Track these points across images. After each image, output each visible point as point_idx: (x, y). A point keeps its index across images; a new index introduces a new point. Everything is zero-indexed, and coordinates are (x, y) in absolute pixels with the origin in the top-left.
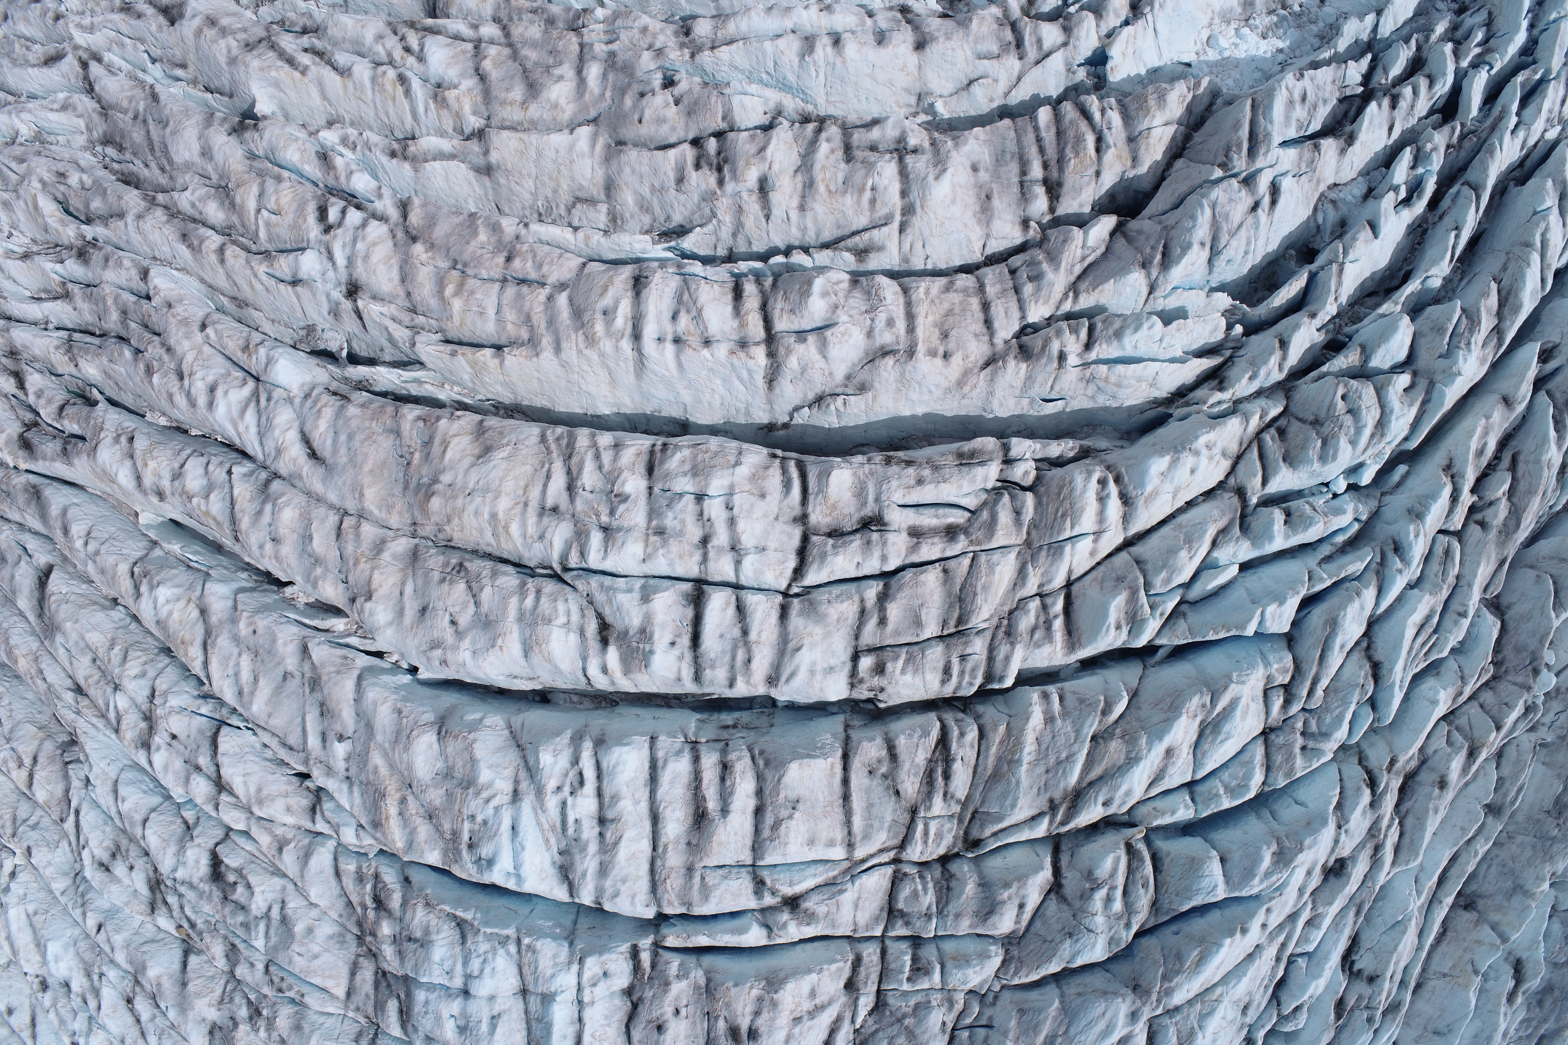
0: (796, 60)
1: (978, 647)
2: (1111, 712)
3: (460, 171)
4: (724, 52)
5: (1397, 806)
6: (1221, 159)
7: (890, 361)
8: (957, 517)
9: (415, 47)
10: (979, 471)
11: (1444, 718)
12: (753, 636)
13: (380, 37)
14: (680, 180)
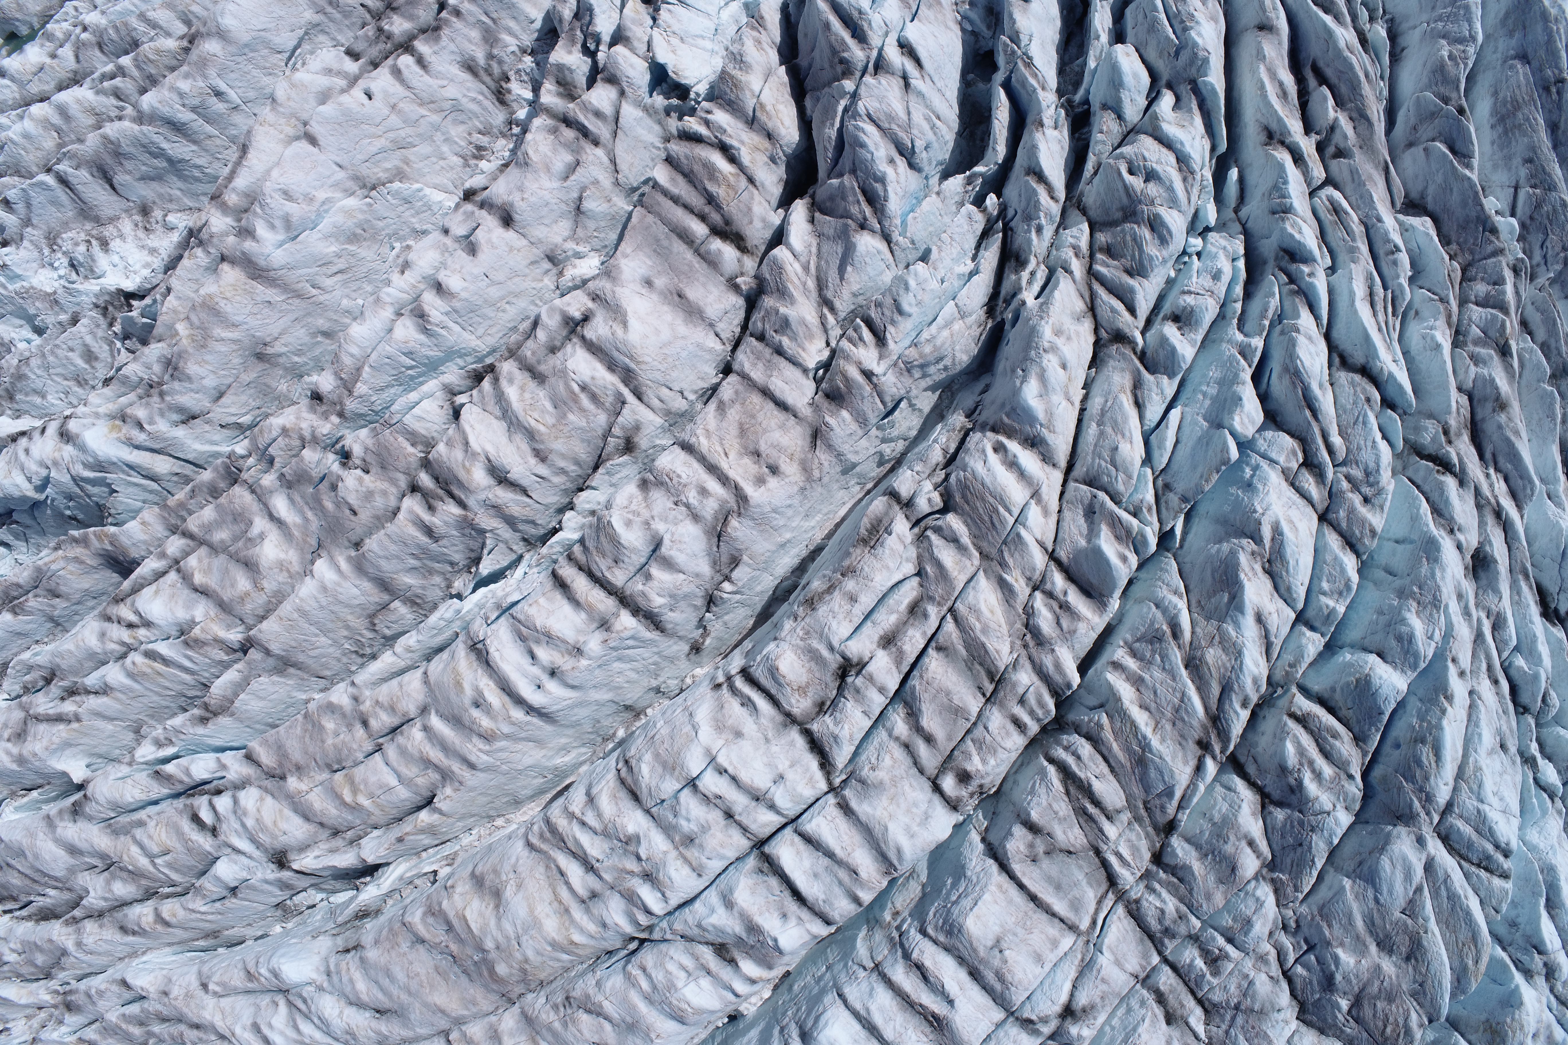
0: (422, 337)
1: (1025, 678)
2: (1181, 632)
3: (264, 683)
4: (361, 388)
5: (1481, 457)
6: (839, 69)
7: (734, 522)
8: (909, 592)
9: (133, 618)
10: (891, 541)
11: (1455, 344)
12: (839, 852)
13: (103, 635)
14: (429, 531)
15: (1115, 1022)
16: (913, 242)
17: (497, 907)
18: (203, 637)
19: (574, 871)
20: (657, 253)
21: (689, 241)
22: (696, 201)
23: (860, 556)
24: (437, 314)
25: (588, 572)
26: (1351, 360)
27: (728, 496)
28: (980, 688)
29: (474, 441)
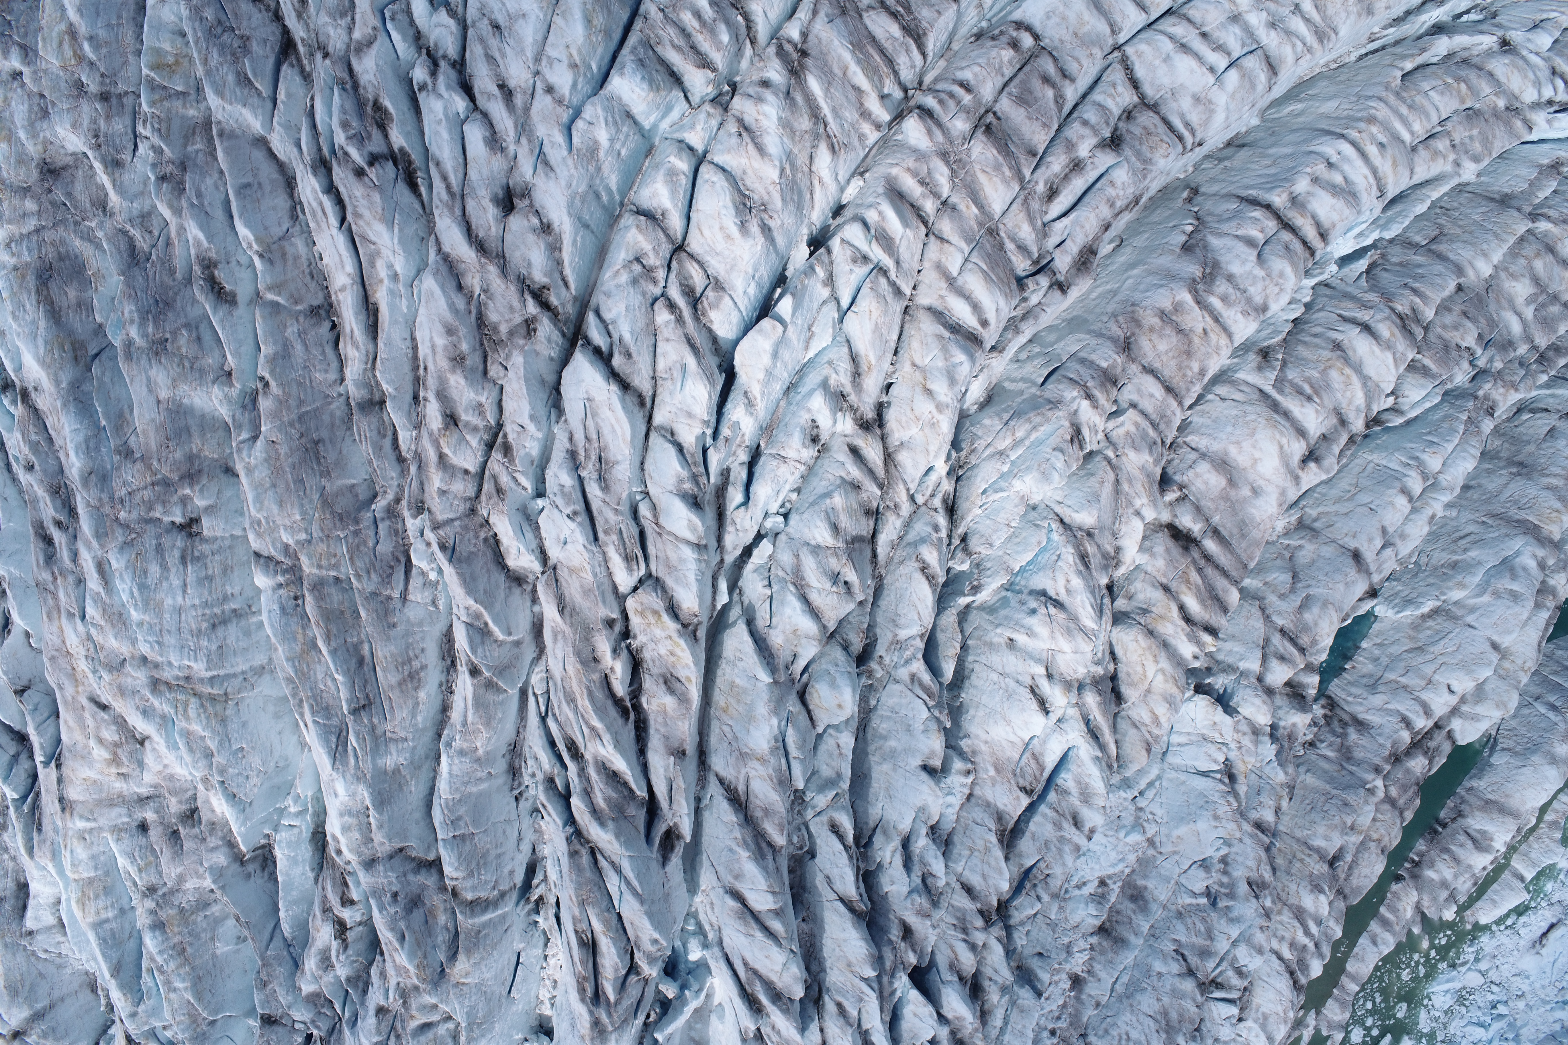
19: (1309, 9)
20: (1243, 521)
21: (1216, 533)
22: (1210, 571)
23: (1096, 238)
24: (1413, 473)
25: (1304, 243)
26: (635, 400)
27: (1204, 295)
28: (999, 119)
29: (1389, 357)
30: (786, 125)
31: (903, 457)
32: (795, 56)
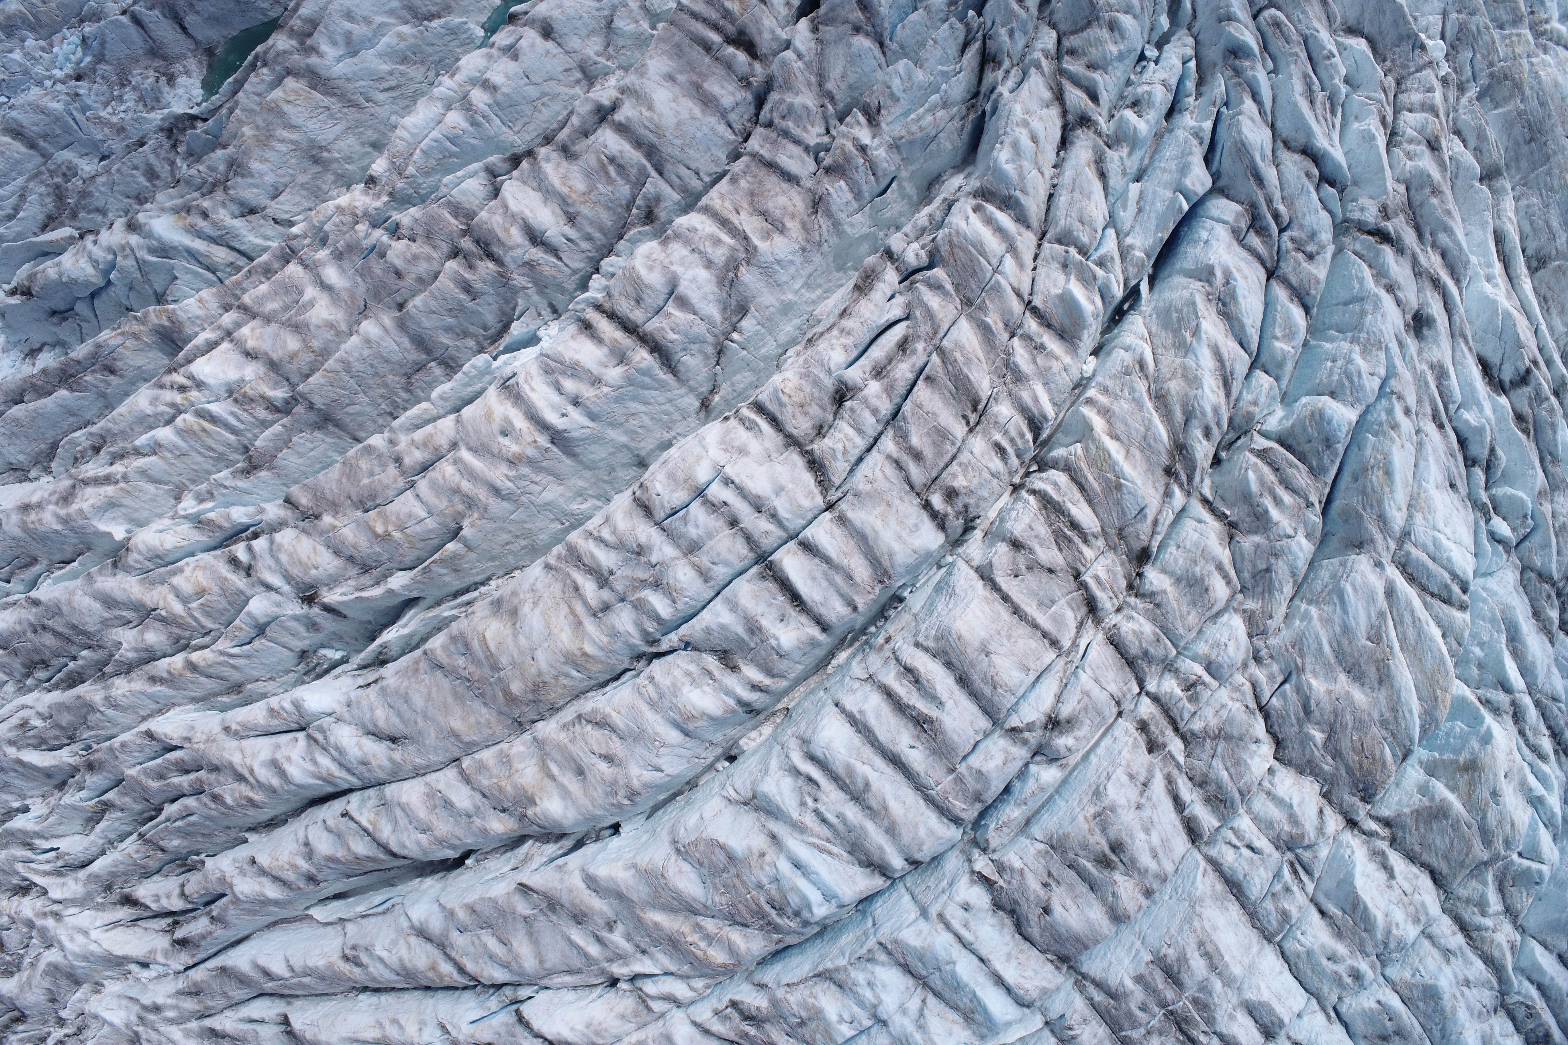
0: (468, 126)
1: (1005, 411)
3: (306, 438)
5: (1419, 236)
8: (899, 332)
9: (186, 382)
10: (881, 287)
11: (1390, 142)
12: (834, 557)
13: (154, 401)
14: (467, 288)
15: (1100, 750)
16: (902, 47)
17: (514, 624)
18: (250, 393)
19: (588, 586)
20: (679, 57)
21: (707, 47)
22: (714, 15)
23: (856, 301)
24: (482, 106)
25: (612, 316)
26: (1293, 144)
27: (738, 247)
28: (965, 417)
29: (513, 206)
30: (1193, 380)
31: (1047, 95)
32: (1179, 467)
